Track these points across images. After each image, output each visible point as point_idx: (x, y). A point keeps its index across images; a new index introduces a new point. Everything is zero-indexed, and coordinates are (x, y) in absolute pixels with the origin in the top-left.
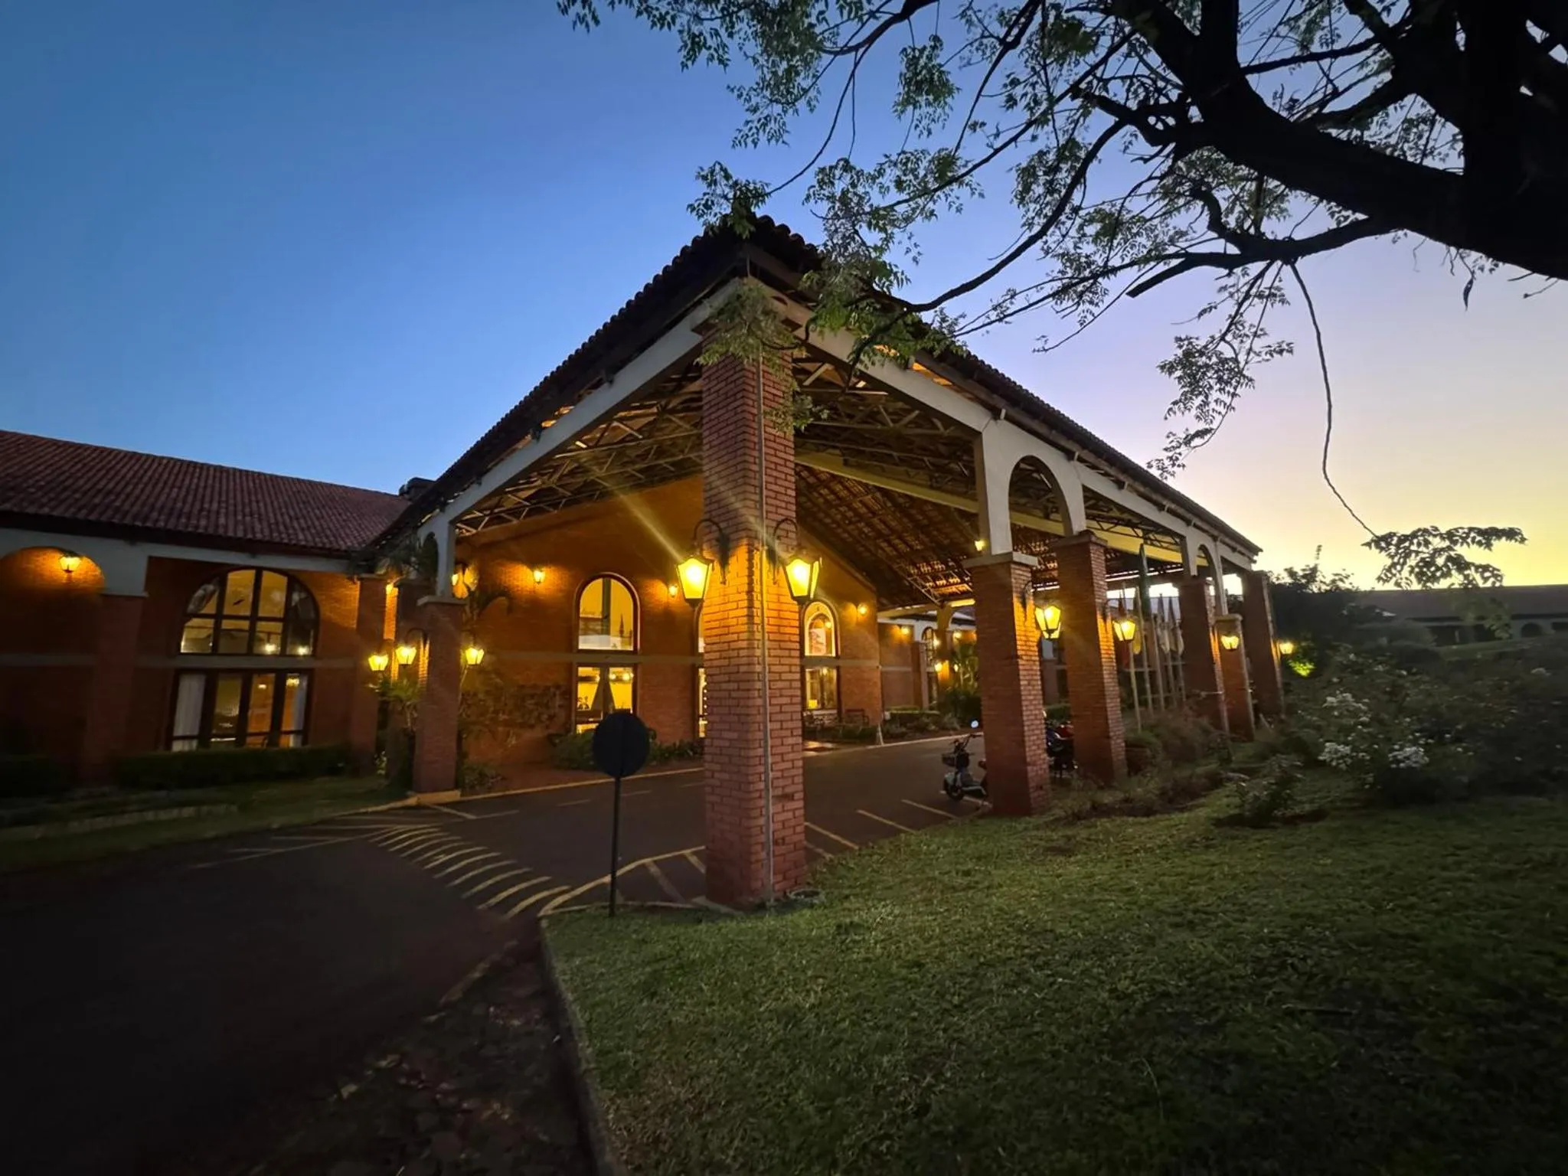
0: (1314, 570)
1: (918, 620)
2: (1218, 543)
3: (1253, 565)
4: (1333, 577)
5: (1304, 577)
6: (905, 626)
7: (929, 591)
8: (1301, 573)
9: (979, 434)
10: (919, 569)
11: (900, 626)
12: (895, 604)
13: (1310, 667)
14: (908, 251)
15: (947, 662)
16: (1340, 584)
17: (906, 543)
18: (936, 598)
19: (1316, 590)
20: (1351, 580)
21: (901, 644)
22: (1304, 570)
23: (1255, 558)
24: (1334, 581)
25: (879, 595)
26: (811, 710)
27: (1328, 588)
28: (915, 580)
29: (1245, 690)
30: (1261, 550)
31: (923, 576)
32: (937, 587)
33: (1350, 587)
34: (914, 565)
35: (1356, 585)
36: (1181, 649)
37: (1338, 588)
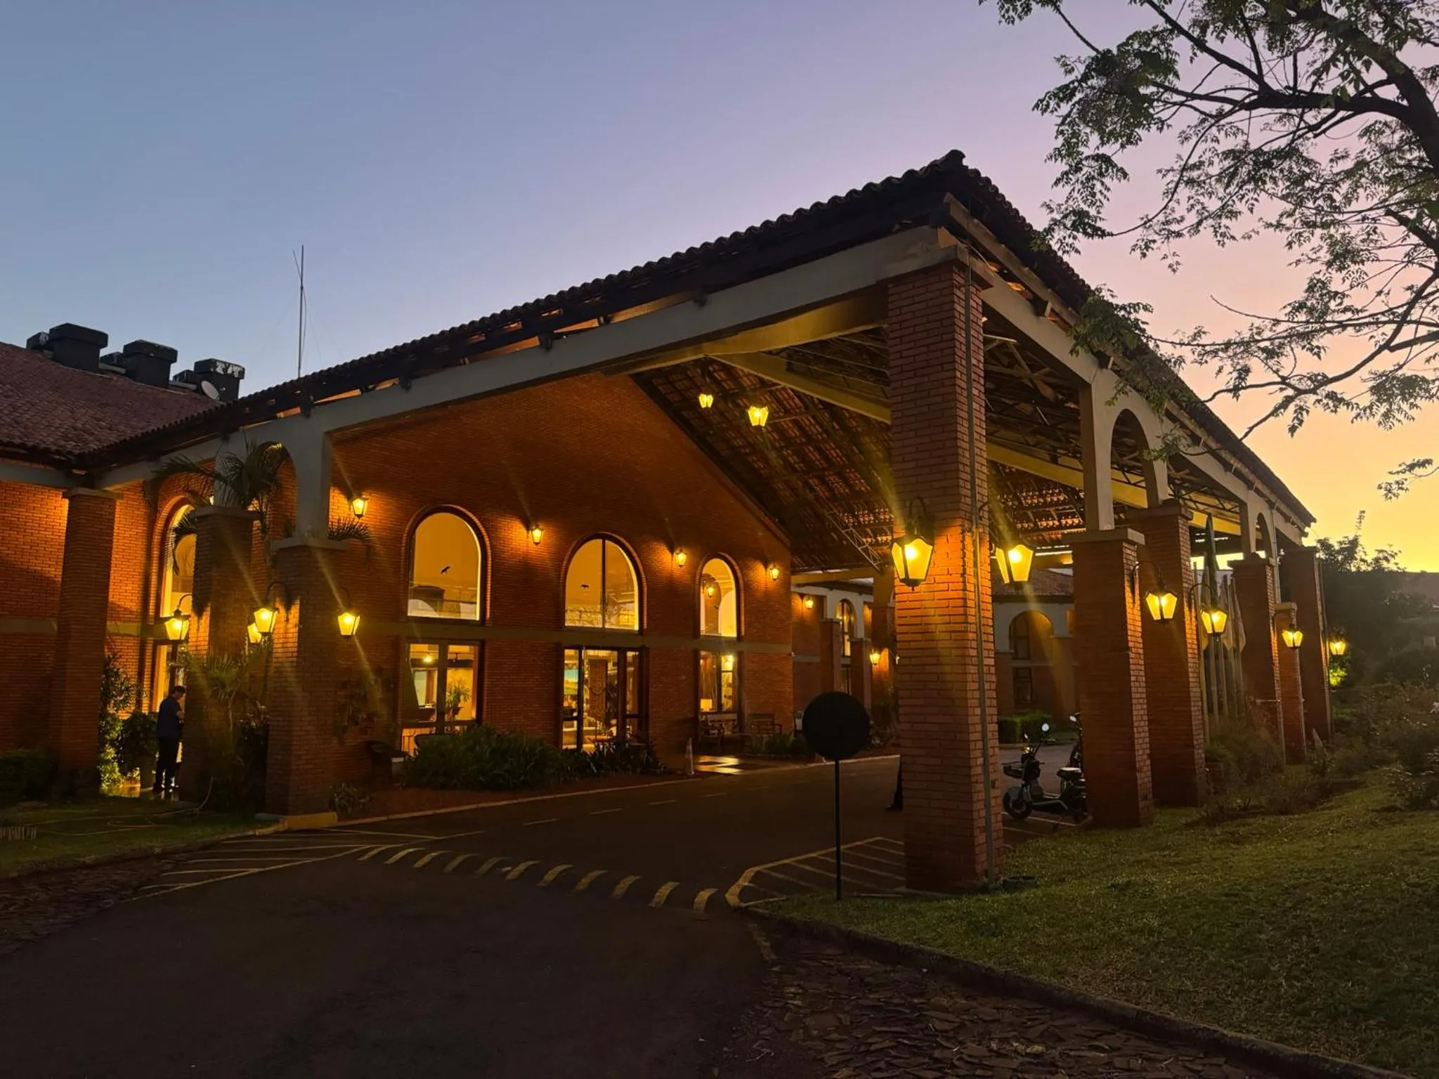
0: (1354, 543)
1: (831, 589)
2: (1274, 511)
3: (1303, 539)
4: (1375, 555)
5: (1341, 551)
6: (809, 596)
7: (866, 550)
8: (1337, 547)
9: (1089, 386)
10: (856, 517)
11: (802, 596)
12: (811, 565)
13: (1342, 673)
14: (1165, 257)
15: (886, 652)
16: (1385, 564)
17: (846, 481)
18: (875, 560)
19: (1353, 569)
20: (1397, 559)
21: (802, 623)
22: (1341, 543)
23: (1307, 530)
24: (1377, 560)
25: (794, 551)
26: (706, 713)
27: (1370, 569)
28: (851, 535)
29: (1298, 698)
30: (1314, 520)
31: (860, 527)
32: (877, 544)
33: (1395, 568)
34: (851, 512)
35: (1402, 566)
36: (1242, 644)
37: (1381, 569)
